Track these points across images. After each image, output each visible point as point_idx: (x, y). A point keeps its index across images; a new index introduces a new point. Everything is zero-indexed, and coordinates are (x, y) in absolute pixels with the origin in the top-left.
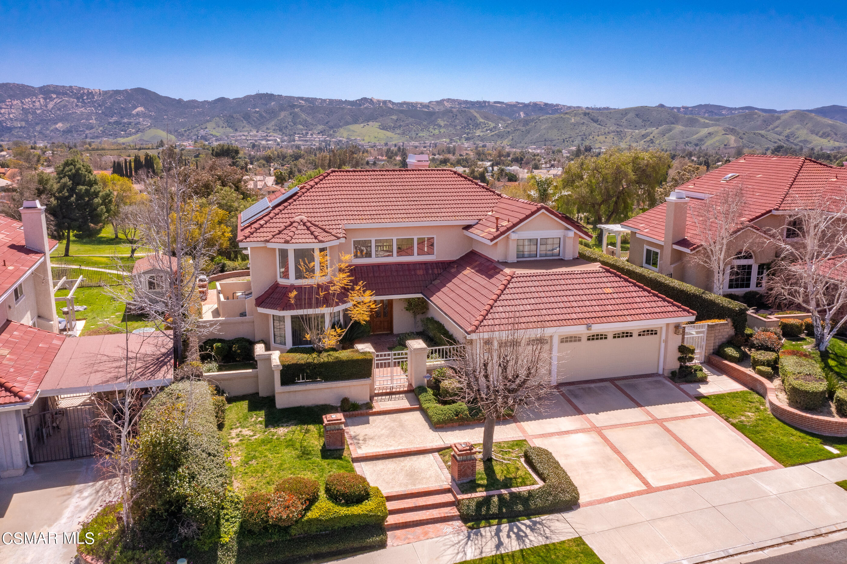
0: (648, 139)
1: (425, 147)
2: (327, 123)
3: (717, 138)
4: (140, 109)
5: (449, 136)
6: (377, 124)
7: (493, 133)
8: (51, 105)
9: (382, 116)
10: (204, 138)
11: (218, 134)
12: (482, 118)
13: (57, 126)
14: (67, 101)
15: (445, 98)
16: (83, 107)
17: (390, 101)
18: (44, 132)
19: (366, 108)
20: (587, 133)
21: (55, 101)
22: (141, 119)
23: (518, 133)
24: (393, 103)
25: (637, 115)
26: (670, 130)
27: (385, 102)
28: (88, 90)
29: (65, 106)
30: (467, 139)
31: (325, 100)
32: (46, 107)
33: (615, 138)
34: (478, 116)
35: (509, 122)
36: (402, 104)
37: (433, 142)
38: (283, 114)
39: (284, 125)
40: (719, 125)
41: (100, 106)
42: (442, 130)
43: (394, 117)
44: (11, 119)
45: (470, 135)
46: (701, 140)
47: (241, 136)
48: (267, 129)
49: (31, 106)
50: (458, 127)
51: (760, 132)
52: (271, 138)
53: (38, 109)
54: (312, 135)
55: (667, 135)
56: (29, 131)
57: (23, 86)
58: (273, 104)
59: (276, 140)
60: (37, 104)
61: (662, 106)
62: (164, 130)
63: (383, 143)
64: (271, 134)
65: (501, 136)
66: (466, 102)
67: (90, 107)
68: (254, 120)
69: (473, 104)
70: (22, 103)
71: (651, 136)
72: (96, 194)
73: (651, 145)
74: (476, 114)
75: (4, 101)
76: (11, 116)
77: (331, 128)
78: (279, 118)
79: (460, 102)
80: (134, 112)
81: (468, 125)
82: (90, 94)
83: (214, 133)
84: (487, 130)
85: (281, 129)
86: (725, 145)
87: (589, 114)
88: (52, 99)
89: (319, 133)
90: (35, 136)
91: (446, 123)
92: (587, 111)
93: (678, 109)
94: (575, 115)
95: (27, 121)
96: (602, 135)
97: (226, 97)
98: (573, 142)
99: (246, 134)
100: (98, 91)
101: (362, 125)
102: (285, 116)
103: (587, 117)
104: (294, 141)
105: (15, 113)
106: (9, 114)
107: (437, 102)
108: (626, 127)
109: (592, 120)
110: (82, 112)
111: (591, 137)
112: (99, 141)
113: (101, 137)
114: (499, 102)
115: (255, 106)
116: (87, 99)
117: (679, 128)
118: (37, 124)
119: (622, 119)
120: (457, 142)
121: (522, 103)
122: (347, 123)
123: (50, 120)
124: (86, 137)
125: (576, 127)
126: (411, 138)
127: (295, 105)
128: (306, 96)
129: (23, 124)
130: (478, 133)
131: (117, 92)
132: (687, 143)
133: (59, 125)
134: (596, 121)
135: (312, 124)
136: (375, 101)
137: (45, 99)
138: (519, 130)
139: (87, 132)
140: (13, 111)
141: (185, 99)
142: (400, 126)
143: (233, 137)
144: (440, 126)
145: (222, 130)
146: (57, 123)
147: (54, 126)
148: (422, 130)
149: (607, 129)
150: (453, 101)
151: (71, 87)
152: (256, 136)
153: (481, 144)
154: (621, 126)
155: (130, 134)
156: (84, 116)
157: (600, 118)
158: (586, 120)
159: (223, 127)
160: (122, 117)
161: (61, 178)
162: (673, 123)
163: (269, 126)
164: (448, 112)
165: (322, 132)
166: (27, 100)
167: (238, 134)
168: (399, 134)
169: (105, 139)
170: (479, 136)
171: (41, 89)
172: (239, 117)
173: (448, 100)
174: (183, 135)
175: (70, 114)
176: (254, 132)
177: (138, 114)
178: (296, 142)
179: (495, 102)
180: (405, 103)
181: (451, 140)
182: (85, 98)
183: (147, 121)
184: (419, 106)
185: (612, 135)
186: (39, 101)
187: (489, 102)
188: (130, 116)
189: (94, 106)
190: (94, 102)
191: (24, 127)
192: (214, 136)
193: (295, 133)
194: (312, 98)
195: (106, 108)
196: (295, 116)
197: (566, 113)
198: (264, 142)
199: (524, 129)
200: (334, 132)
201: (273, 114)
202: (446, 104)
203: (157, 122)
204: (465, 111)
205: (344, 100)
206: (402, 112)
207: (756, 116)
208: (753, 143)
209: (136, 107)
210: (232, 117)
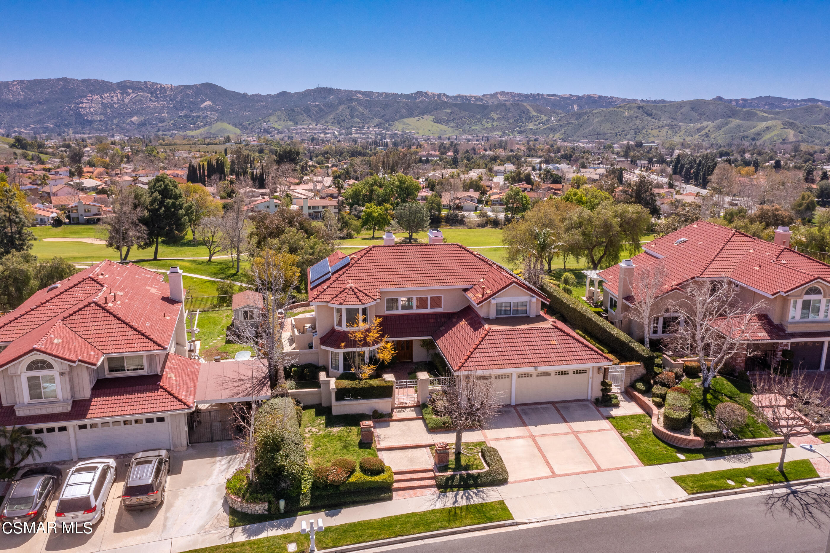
0: (703, 132)
1: (477, 141)
2: (383, 116)
3: (775, 133)
4: (208, 103)
5: (502, 129)
6: (431, 118)
7: (545, 127)
8: (127, 100)
9: (436, 109)
10: (267, 131)
11: (279, 127)
12: (535, 111)
13: (133, 119)
14: (142, 96)
15: (499, 91)
16: (156, 101)
17: (444, 95)
18: (121, 125)
19: (421, 102)
20: (640, 127)
21: (131, 96)
22: (209, 113)
23: (570, 127)
24: (448, 97)
25: (692, 109)
26: (726, 124)
27: (439, 96)
28: (161, 85)
29: (140, 100)
30: (520, 132)
31: (381, 94)
32: (123, 101)
33: (669, 132)
34: (530, 109)
35: (562, 115)
36: (456, 97)
37: (485, 135)
38: (341, 108)
39: (342, 118)
40: (778, 119)
41: (171, 100)
42: (495, 124)
43: (448, 111)
44: (92, 113)
45: (522, 129)
46: (758, 134)
47: (301, 129)
48: (326, 122)
49: (110, 100)
50: (511, 121)
51: (821, 126)
52: (330, 131)
53: (116, 103)
54: (368, 128)
55: (723, 129)
56: (107, 124)
57: (103, 81)
58: (331, 97)
59: (334, 133)
60: (115, 99)
61: (720, 98)
62: (229, 124)
63: (436, 136)
64: (329, 127)
65: (553, 130)
66: (520, 95)
67: (162, 101)
68: (313, 114)
69: (526, 96)
70: (102, 97)
71: (707, 130)
72: (180, 207)
73: (706, 139)
74: (529, 107)
75: (86, 96)
76: (92, 110)
77: (387, 121)
78: (338, 112)
79: (514, 95)
80: (202, 106)
81: (521, 118)
82: (163, 89)
83: (276, 126)
84: (539, 123)
85: (338, 122)
86: (784, 140)
87: (642, 107)
88: (128, 94)
89: (375, 126)
90: (113, 129)
91: (499, 116)
92: (641, 104)
93: (737, 101)
94: (629, 109)
95: (105, 115)
96: (655, 129)
97: (287, 91)
98: (626, 135)
99: (306, 127)
100: (170, 86)
101: (417, 118)
102: (343, 110)
103: (640, 111)
104: (351, 134)
105: (95, 107)
106: (90, 108)
107: (491, 95)
108: (681, 121)
109: (646, 113)
110: (155, 106)
111: (644, 131)
112: (170, 133)
113: (172, 130)
114: (553, 95)
115: (315, 100)
116: (160, 94)
117: (736, 122)
118: (115, 117)
119: (676, 112)
120: (509, 135)
121: (575, 96)
122: (403, 117)
123: (126, 114)
124: (159, 130)
125: (630, 121)
126: (464, 131)
127: (353, 99)
128: (363, 90)
129: (102, 117)
130: (531, 126)
131: (187, 87)
132: (743, 138)
133: (135, 119)
134: (649, 115)
135: (369, 118)
136: (430, 94)
137: (122, 94)
138: (571, 123)
139: (160, 125)
140: (94, 105)
141: (250, 93)
142: (454, 119)
143: (294, 130)
144: (493, 119)
145: (283, 123)
146: (132, 117)
147: (130, 120)
148: (475, 123)
149: (661, 123)
150: (507, 94)
151: (145, 82)
152: (315, 129)
153: (533, 137)
154: (676, 119)
155: (199, 128)
156: (157, 110)
157: (654, 112)
158: (639, 113)
159: (284, 121)
160: (191, 111)
161: (152, 193)
162: (730, 117)
163: (328, 120)
164: (501, 106)
165: (378, 126)
166: (106, 95)
167: (298, 127)
168: (452, 127)
169: (176, 132)
170: (531, 129)
171: (118, 84)
172: (300, 111)
173: (502, 93)
174: (247, 128)
175: (145, 108)
176: (313, 126)
177: (206, 108)
178: (353, 135)
179: (549, 95)
180: (459, 96)
181: (504, 133)
182: (158, 92)
183: (214, 115)
184: (473, 99)
185: (665, 129)
186: (117, 96)
187: (542, 95)
188: (199, 109)
189: (166, 101)
190: (165, 97)
191: (103, 121)
192: (276, 129)
193: (352, 126)
194: (369, 92)
195: (176, 102)
196: (352, 110)
197: (620, 107)
198: (322, 135)
199: (576, 122)
200: (390, 125)
201: (331, 107)
202: (500, 97)
203: (223, 116)
204: (518, 105)
205: (399, 93)
206: (455, 105)
207: (818, 109)
208: (813, 137)
209: (204, 102)
210: (293, 111)
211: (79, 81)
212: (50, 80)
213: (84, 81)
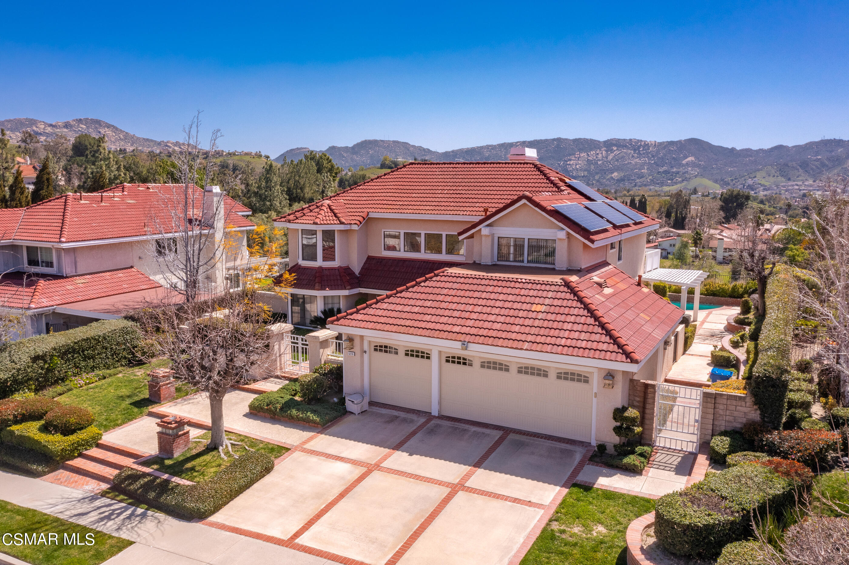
4: (690, 159)
8: (610, 157)
10: (751, 188)
11: (767, 184)
13: (613, 175)
14: (626, 153)
16: (638, 157)
18: (601, 180)
21: (615, 153)
22: (690, 169)
28: (645, 141)
29: (623, 157)
32: (607, 158)
41: (653, 156)
44: (577, 169)
47: (793, 185)
48: (827, 178)
49: (595, 158)
53: (599, 160)
56: (589, 180)
57: (591, 140)
58: (839, 151)
60: (600, 156)
62: (710, 180)
67: (644, 157)
68: (812, 169)
70: (588, 155)
75: (574, 154)
76: (578, 167)
80: (684, 162)
82: (646, 145)
83: (763, 182)
88: (612, 151)
95: (589, 171)
97: (785, 144)
99: (800, 183)
100: (653, 143)
105: (581, 164)
106: (576, 165)
110: (636, 163)
113: (649, 185)
115: (817, 154)
118: (597, 173)
123: (608, 170)
124: (637, 186)
129: (586, 173)
131: (671, 143)
133: (615, 174)
137: (607, 151)
139: (638, 181)
140: (580, 162)
141: (738, 148)
143: (784, 186)
145: (772, 179)
146: (612, 173)
147: (610, 176)
151: (631, 140)
152: (811, 186)
155: (676, 183)
156: (638, 166)
159: (774, 176)
160: (672, 167)
163: (830, 175)
166: (592, 153)
167: (791, 183)
169: (652, 187)
171: (605, 142)
172: (795, 165)
174: (729, 184)
175: (626, 164)
176: (811, 182)
177: (688, 164)
182: (641, 149)
183: (696, 171)
186: (602, 153)
188: (680, 165)
189: (648, 157)
190: (648, 153)
191: (586, 177)
192: (762, 185)
195: (658, 158)
201: (837, 161)
203: (705, 172)
209: (686, 157)
210: (787, 165)
211: (571, 140)
212: (546, 140)
213: (576, 141)
